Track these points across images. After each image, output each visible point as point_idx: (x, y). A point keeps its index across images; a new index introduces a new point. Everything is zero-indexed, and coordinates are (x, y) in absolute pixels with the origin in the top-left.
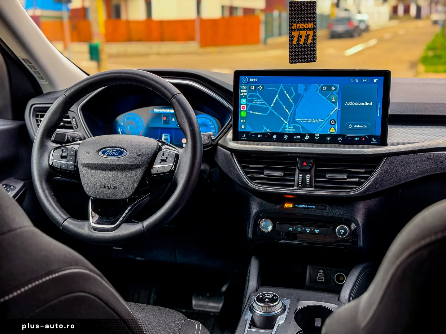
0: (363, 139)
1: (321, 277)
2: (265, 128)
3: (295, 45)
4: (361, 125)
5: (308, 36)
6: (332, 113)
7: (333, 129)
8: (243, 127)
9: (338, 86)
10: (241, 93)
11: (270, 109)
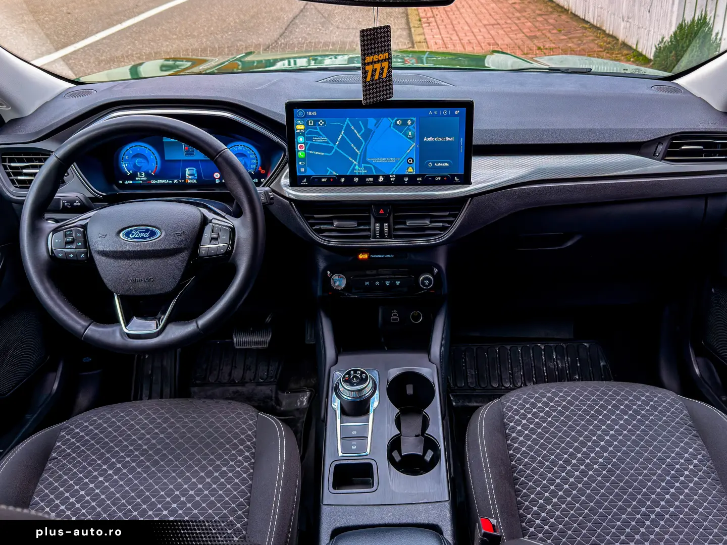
0: (445, 179)
1: (395, 317)
2: (330, 170)
3: (369, 82)
4: (442, 163)
5: (382, 69)
6: (409, 150)
7: (410, 168)
8: (302, 170)
9: (414, 119)
10: (297, 130)
11: (335, 147)
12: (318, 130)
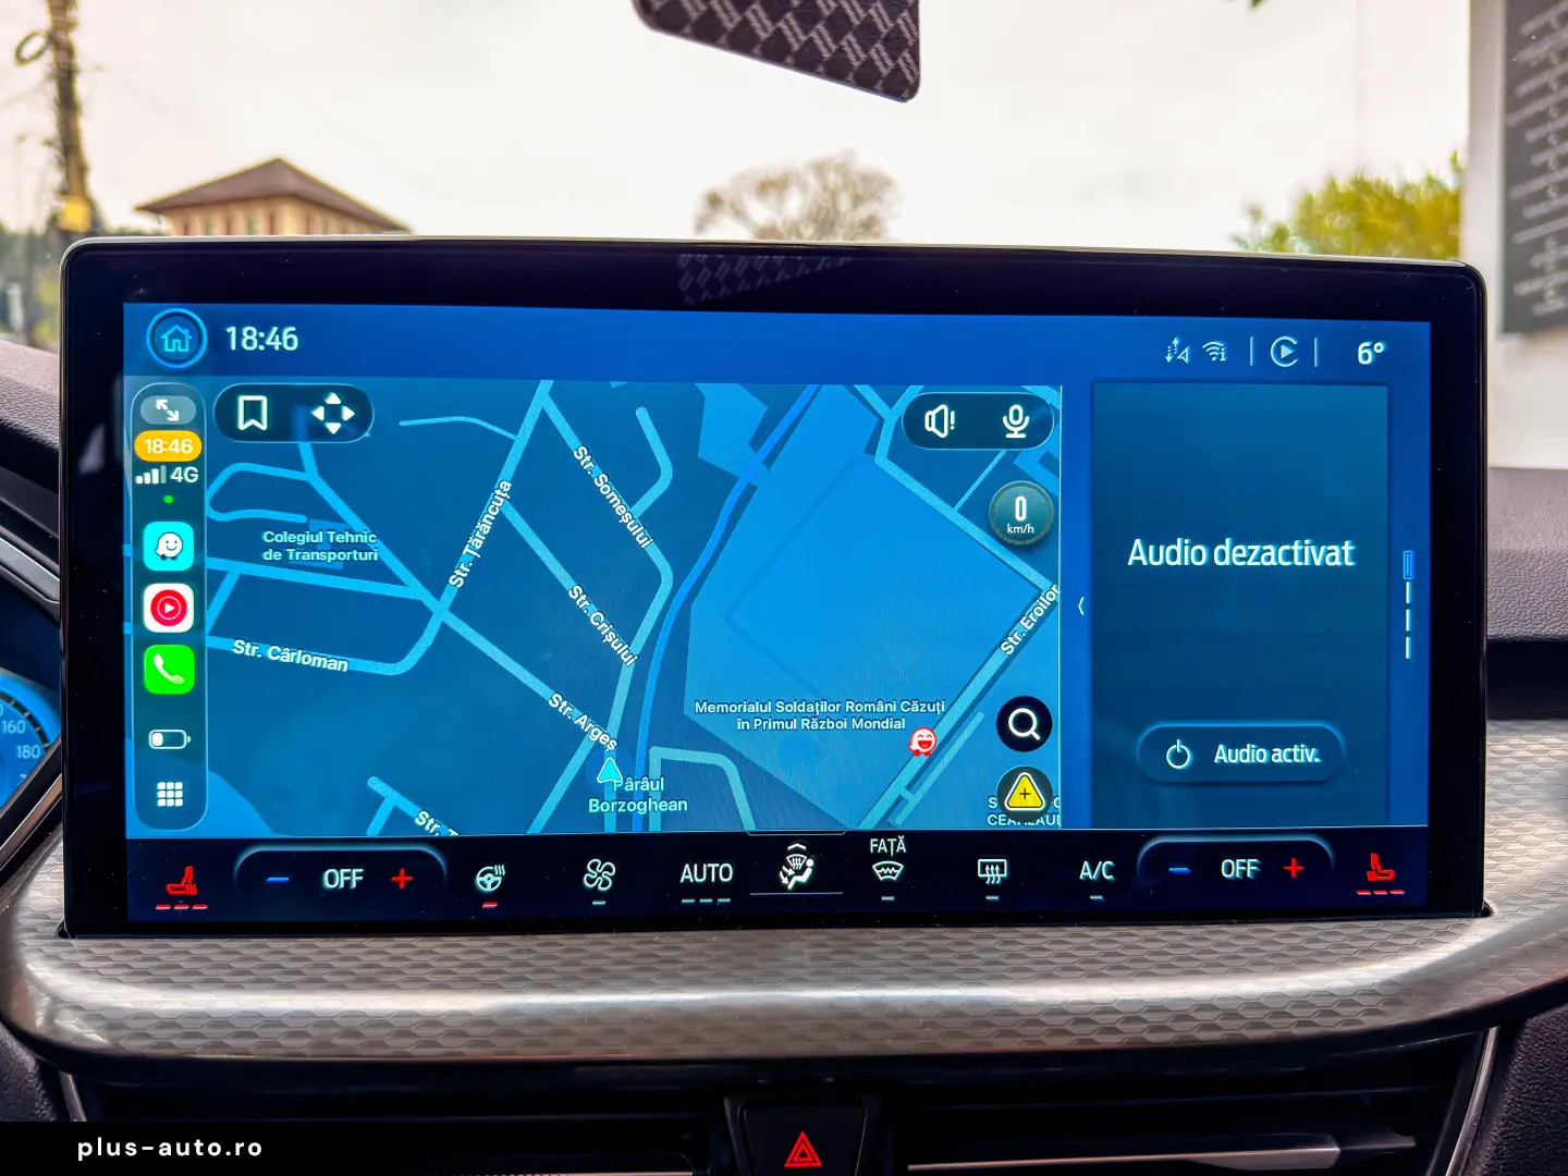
0: (1294, 868)
2: (392, 799)
4: (1268, 740)
6: (1015, 639)
7: (1025, 782)
8: (170, 794)
9: (1053, 396)
10: (142, 466)
11: (441, 612)
12: (310, 475)
